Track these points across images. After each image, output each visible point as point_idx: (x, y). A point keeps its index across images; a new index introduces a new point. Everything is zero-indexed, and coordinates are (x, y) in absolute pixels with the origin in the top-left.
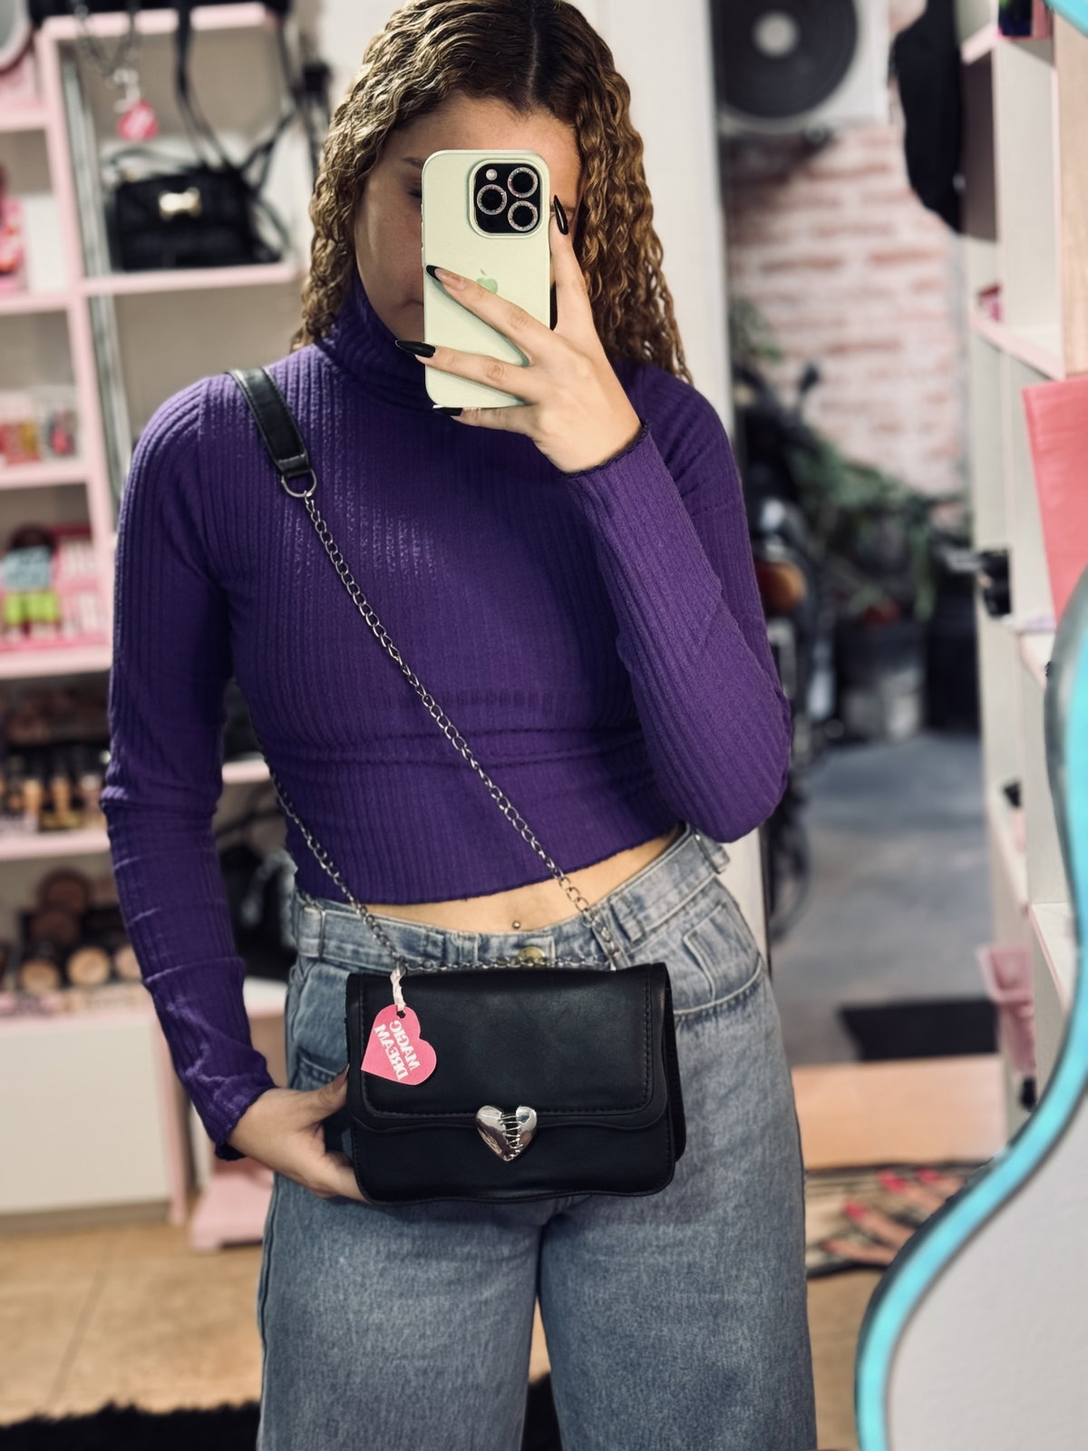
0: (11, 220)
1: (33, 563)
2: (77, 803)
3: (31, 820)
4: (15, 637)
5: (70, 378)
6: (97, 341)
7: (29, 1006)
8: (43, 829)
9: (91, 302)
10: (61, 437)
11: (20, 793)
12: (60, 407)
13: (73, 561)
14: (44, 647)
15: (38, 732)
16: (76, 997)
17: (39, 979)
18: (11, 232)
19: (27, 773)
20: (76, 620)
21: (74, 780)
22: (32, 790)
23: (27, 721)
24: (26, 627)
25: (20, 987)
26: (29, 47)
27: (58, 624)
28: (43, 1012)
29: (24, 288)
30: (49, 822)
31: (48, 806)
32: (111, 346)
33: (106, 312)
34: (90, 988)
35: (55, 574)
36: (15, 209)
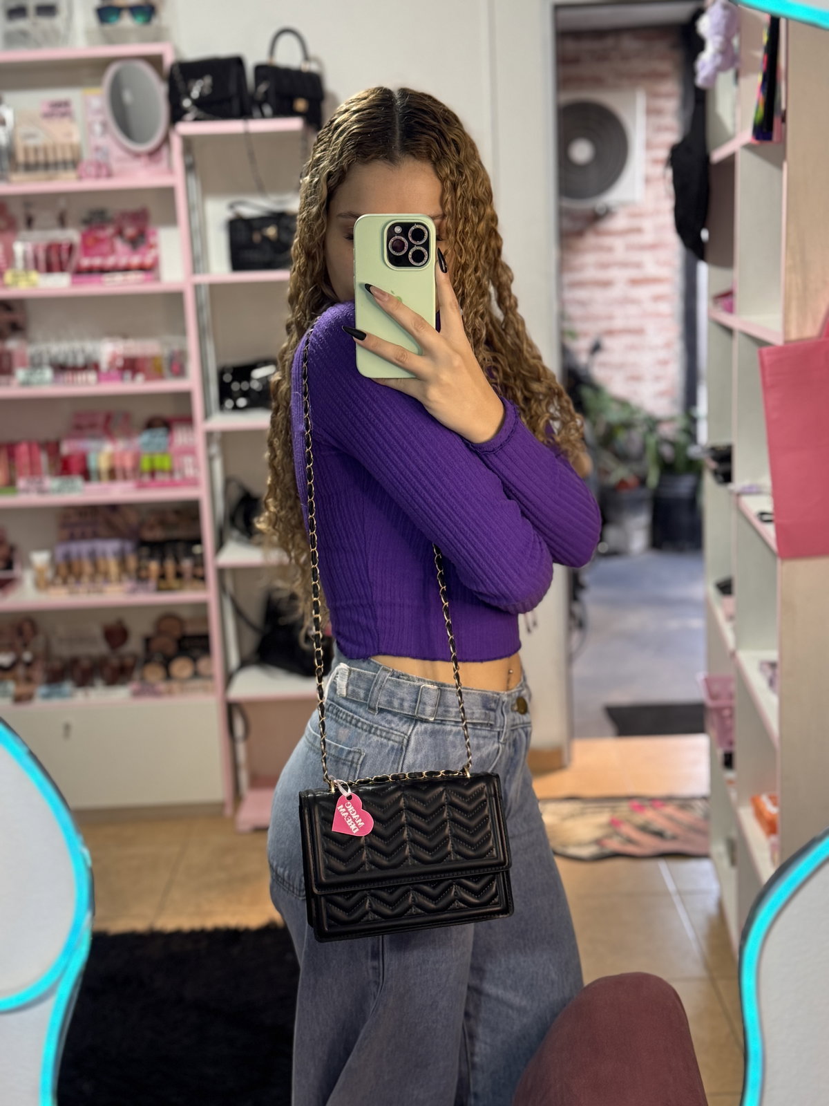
0: (152, 240)
1: (159, 436)
2: (179, 575)
3: (152, 584)
4: (146, 479)
5: (183, 332)
6: (199, 310)
7: (147, 690)
8: (159, 589)
9: (197, 287)
10: (177, 367)
11: (147, 568)
12: (176, 348)
13: (181, 437)
14: (163, 485)
15: (157, 534)
16: (175, 686)
17: (154, 674)
18: (152, 246)
19: (151, 557)
20: (182, 470)
21: (177, 561)
22: (154, 566)
23: (152, 527)
24: (153, 473)
25: (142, 679)
26: (166, 140)
27: (171, 472)
28: (156, 694)
29: (158, 279)
30: (163, 585)
31: (162, 576)
32: (206, 314)
33: (204, 293)
34: (183, 681)
35: (171, 444)
36: (154, 234)
